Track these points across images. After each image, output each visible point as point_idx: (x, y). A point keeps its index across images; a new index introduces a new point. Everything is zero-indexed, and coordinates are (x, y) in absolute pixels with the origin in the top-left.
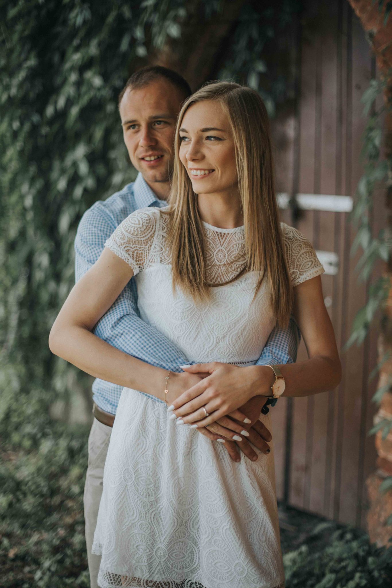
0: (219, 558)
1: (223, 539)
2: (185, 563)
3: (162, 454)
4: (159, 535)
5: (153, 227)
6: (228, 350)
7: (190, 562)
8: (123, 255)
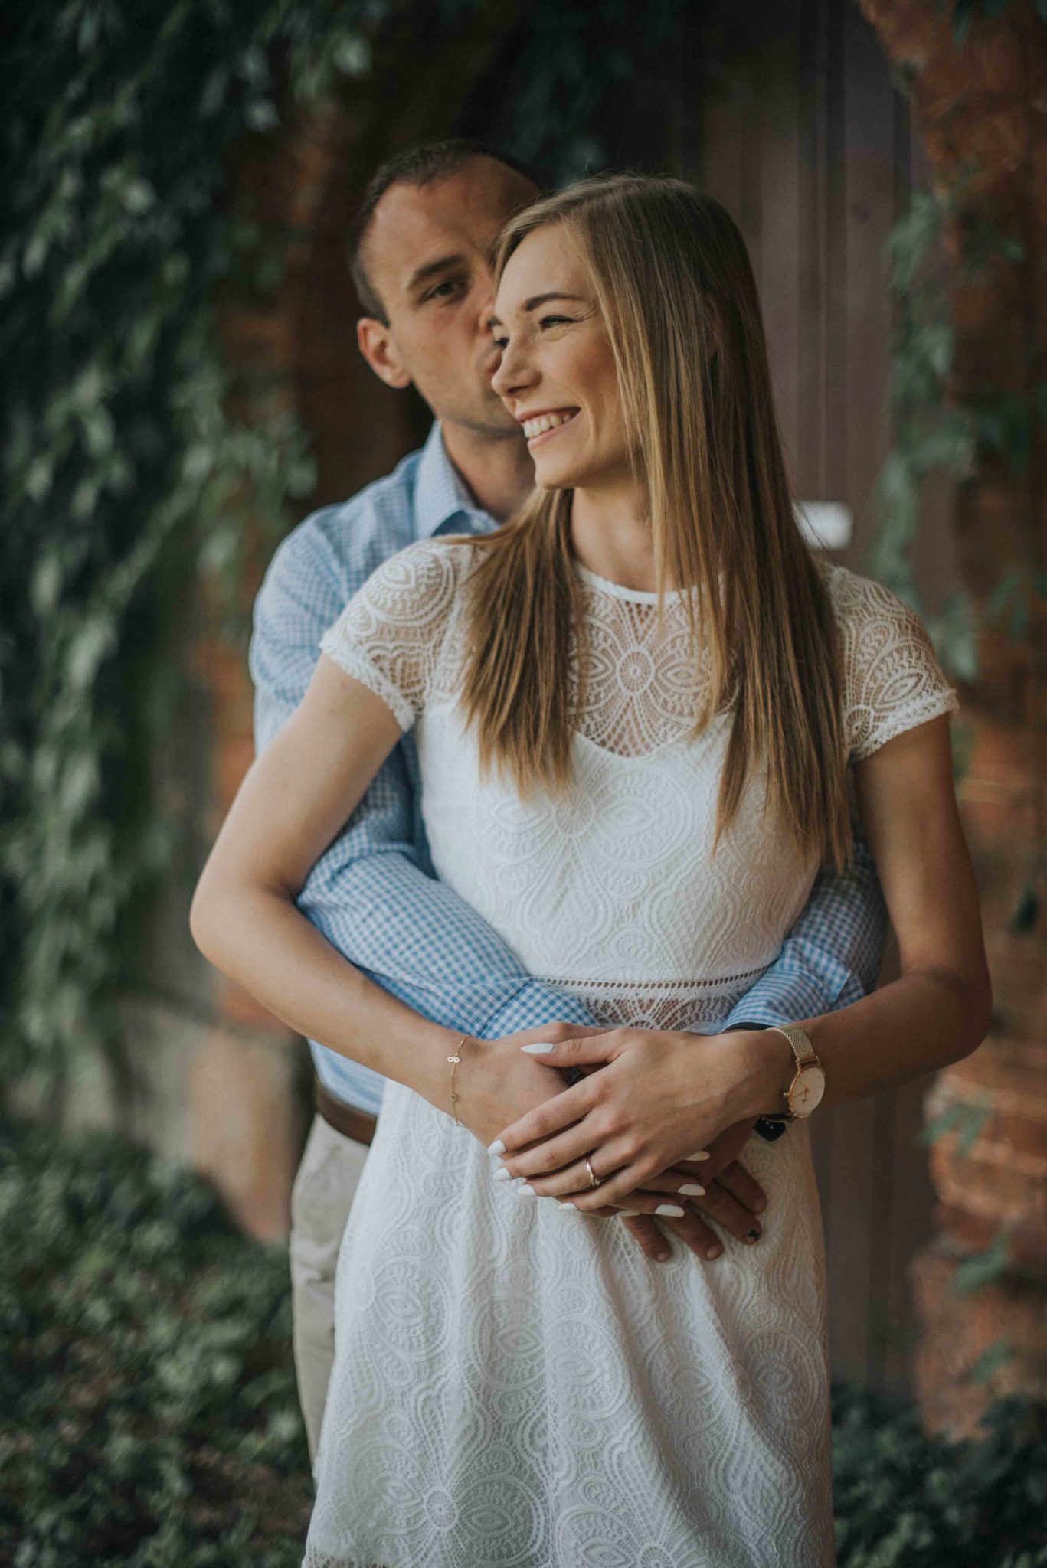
0: (597, 1533)
1: (611, 1482)
2: (507, 1541)
3: (450, 1232)
4: (438, 1458)
5: (446, 588)
6: (647, 944)
7: (520, 1539)
8: (363, 671)
